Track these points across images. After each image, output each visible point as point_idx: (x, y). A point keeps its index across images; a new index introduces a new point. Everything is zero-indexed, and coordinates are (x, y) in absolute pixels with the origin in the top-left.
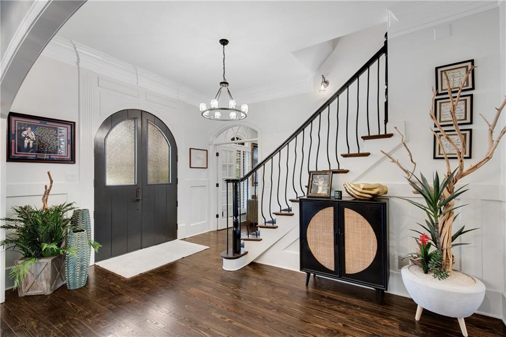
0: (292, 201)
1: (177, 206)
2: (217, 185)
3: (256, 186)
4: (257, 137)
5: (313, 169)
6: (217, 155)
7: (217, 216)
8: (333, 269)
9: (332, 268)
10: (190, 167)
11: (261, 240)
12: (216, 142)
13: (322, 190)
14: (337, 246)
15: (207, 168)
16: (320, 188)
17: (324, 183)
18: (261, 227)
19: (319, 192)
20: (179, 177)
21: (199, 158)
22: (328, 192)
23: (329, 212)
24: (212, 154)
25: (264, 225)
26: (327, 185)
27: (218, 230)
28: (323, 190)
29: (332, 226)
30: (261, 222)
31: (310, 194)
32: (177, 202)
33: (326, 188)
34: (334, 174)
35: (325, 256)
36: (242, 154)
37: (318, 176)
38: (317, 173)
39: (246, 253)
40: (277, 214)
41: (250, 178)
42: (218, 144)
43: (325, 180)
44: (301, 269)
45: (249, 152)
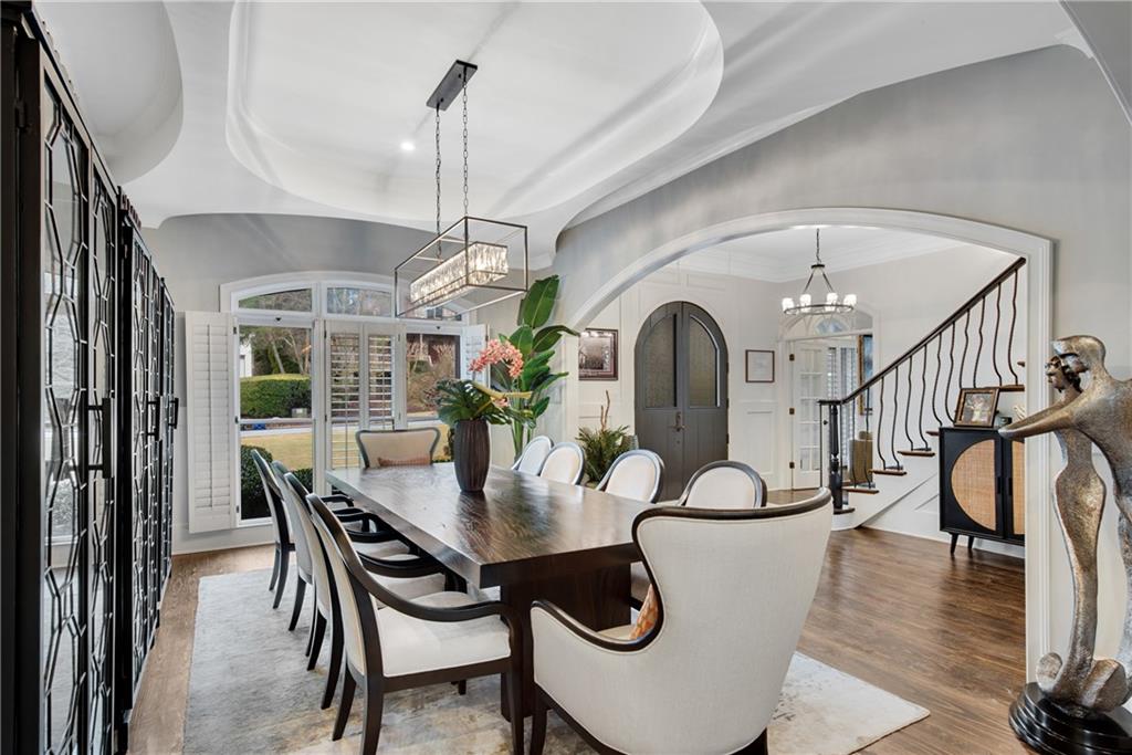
0: (932, 434)
1: (728, 442)
2: (792, 412)
3: (867, 415)
4: (871, 327)
5: (967, 384)
6: (792, 358)
7: (792, 465)
8: (994, 528)
9: (992, 526)
10: (747, 381)
11: (877, 492)
12: (789, 335)
13: (979, 414)
14: (1000, 496)
15: (773, 381)
16: (977, 414)
17: (984, 406)
18: (877, 472)
19: (974, 419)
20: (730, 397)
21: (761, 366)
22: (989, 420)
23: (988, 447)
24: (782, 356)
25: (882, 469)
26: (988, 408)
27: (793, 490)
28: (981, 416)
29: (993, 467)
30: (877, 465)
31: (959, 422)
32: (727, 436)
33: (988, 412)
34: (1001, 394)
35: (981, 508)
36: (839, 352)
37: (975, 396)
38: (975, 390)
39: (851, 511)
40: (904, 454)
41: (857, 398)
42: (794, 341)
43: (986, 401)
44: (943, 528)
45: (853, 349)
